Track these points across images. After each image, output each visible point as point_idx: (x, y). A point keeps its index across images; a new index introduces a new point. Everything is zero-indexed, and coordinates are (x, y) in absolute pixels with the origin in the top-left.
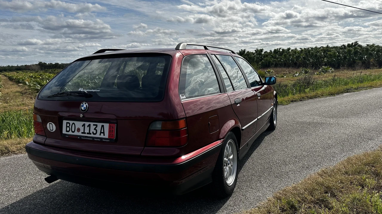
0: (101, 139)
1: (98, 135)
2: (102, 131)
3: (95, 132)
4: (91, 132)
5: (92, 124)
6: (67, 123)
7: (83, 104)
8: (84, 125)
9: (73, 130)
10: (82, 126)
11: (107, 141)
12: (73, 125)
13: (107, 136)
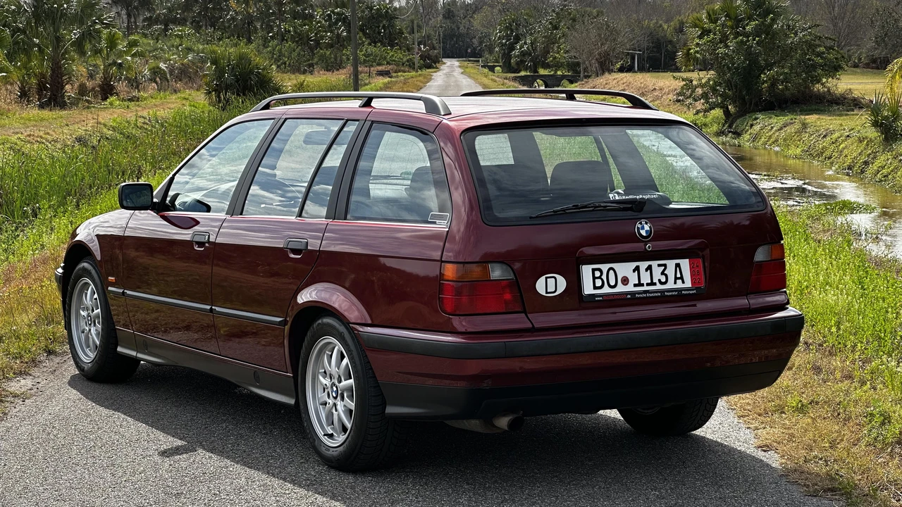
0: (679, 290)
1: (670, 285)
2: (679, 275)
3: (663, 280)
4: (655, 280)
5: (654, 264)
6: (594, 270)
7: (641, 223)
8: (637, 269)
9: (612, 283)
10: (634, 271)
11: (691, 292)
12: (611, 272)
13: (688, 284)
